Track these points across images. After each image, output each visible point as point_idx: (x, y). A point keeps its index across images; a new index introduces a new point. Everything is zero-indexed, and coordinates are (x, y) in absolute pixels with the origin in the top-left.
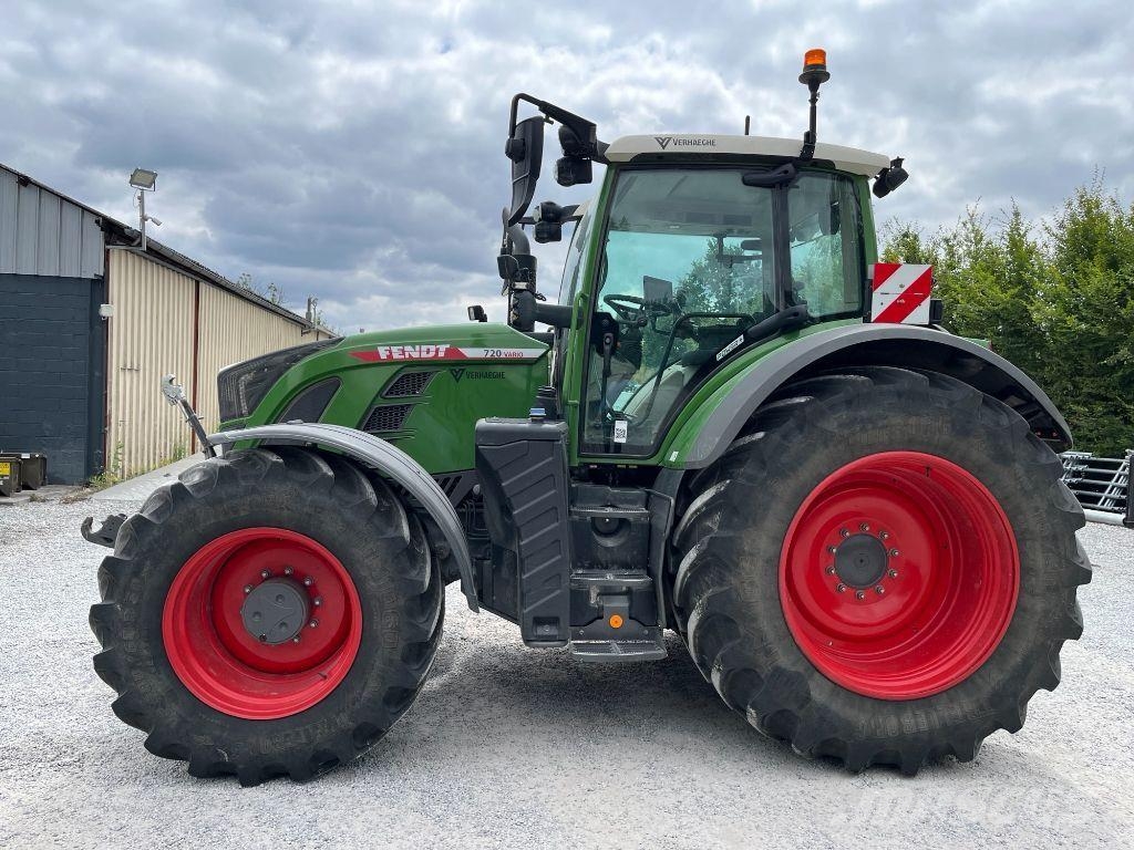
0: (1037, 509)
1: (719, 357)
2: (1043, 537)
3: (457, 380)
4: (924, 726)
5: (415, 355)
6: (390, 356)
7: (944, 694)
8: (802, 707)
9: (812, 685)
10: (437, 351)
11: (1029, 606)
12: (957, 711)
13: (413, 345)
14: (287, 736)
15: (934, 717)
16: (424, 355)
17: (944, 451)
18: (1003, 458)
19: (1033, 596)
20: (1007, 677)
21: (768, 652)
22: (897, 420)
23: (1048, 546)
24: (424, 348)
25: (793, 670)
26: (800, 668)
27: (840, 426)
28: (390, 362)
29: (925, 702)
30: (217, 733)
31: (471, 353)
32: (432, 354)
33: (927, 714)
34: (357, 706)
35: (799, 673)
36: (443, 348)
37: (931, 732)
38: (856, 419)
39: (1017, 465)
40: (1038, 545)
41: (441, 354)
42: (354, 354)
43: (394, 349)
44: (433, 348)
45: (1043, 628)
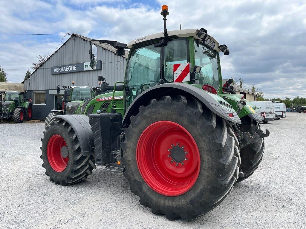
0: (204, 141)
2: (206, 150)
4: (170, 205)
7: (178, 197)
8: (140, 191)
9: (143, 186)
11: (203, 173)
12: (180, 203)
13: (106, 97)
15: (174, 203)
17: (176, 121)
18: (193, 123)
19: (204, 170)
20: (196, 196)
21: (133, 175)
22: (162, 111)
23: (209, 153)
25: (139, 181)
26: (141, 181)
27: (148, 113)
28: (102, 101)
29: (173, 198)
31: (116, 98)
32: (109, 99)
33: (172, 202)
35: (140, 182)
36: (111, 97)
37: (172, 207)
38: (152, 111)
39: (197, 125)
40: (205, 152)
41: (111, 99)
42: (97, 100)
43: (103, 98)
45: (207, 182)
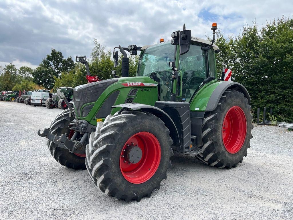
1: (199, 87)
3: (142, 91)
5: (135, 85)
6: (130, 85)
10: (139, 84)
13: (134, 82)
14: (148, 186)
16: (137, 85)
24: (136, 83)
28: (130, 87)
30: (133, 189)
31: (146, 84)
32: (138, 85)
34: (161, 174)
36: (140, 83)
41: (140, 85)
42: (122, 84)
43: (131, 83)
44: (138, 83)
